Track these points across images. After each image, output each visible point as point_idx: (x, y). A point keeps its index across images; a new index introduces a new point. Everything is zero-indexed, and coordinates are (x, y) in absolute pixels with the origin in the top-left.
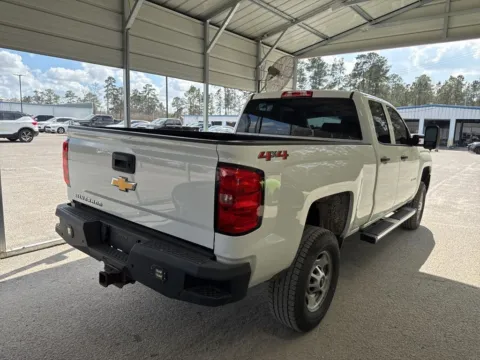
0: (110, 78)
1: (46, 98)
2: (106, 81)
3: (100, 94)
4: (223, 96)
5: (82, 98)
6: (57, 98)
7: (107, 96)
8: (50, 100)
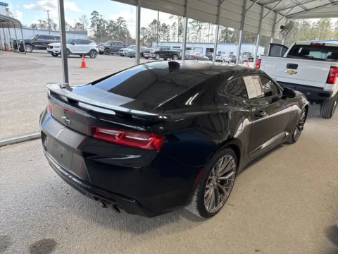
0: (95, 12)
1: (47, 26)
2: (92, 14)
3: (88, 24)
4: (177, 28)
5: (73, 26)
6: (55, 26)
7: (93, 26)
8: (50, 27)
